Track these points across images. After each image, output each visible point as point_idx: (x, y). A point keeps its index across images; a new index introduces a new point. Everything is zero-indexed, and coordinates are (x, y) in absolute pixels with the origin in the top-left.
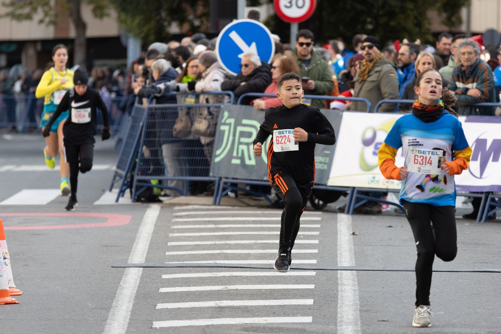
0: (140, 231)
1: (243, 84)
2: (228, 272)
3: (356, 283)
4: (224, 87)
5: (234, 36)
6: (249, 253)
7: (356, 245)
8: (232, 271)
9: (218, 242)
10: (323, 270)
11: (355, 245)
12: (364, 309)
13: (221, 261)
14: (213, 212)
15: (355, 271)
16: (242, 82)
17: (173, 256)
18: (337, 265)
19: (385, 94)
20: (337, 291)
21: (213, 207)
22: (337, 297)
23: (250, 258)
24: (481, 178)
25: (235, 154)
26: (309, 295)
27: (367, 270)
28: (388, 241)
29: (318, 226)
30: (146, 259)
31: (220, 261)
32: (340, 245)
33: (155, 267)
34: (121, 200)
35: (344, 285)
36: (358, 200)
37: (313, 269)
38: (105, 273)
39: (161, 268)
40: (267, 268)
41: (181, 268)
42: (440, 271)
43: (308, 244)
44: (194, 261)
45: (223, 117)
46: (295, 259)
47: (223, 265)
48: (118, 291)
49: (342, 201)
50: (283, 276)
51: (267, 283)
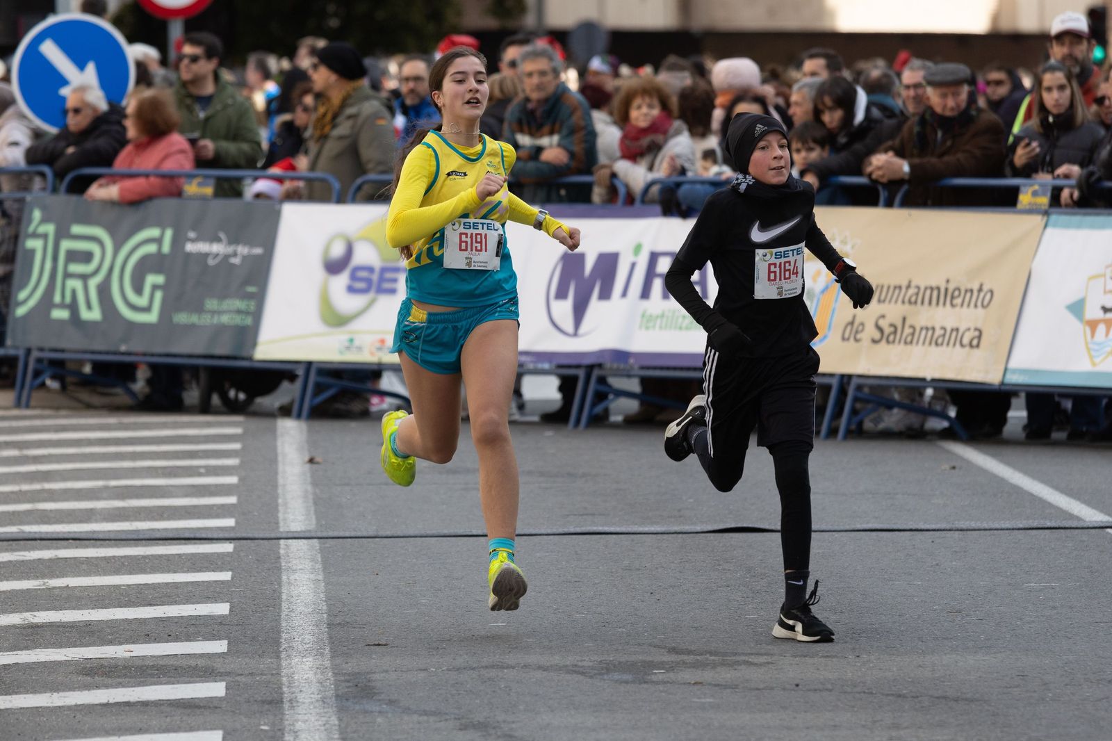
1: (71, 150)
2: (49, 549)
3: (319, 566)
4: (33, 156)
5: (50, 50)
6: (91, 509)
7: (317, 484)
8: (58, 548)
9: (25, 487)
10: (249, 541)
11: (315, 484)
12: (338, 620)
13: (33, 526)
14: (14, 424)
15: (316, 540)
16: (68, 146)
18: (278, 527)
19: (369, 162)
20: (280, 585)
21: (16, 412)
22: (280, 597)
23: (94, 518)
24: (575, 334)
25: (57, 298)
26: (221, 595)
27: (342, 538)
29: (237, 446)
31: (30, 526)
32: (284, 486)
35: (294, 571)
36: (319, 388)
37: (229, 539)
40: (131, 540)
43: (217, 486)
45: (30, 221)
46: (190, 519)
47: (37, 536)
49: (286, 393)
50: (166, 555)
51: (131, 572)
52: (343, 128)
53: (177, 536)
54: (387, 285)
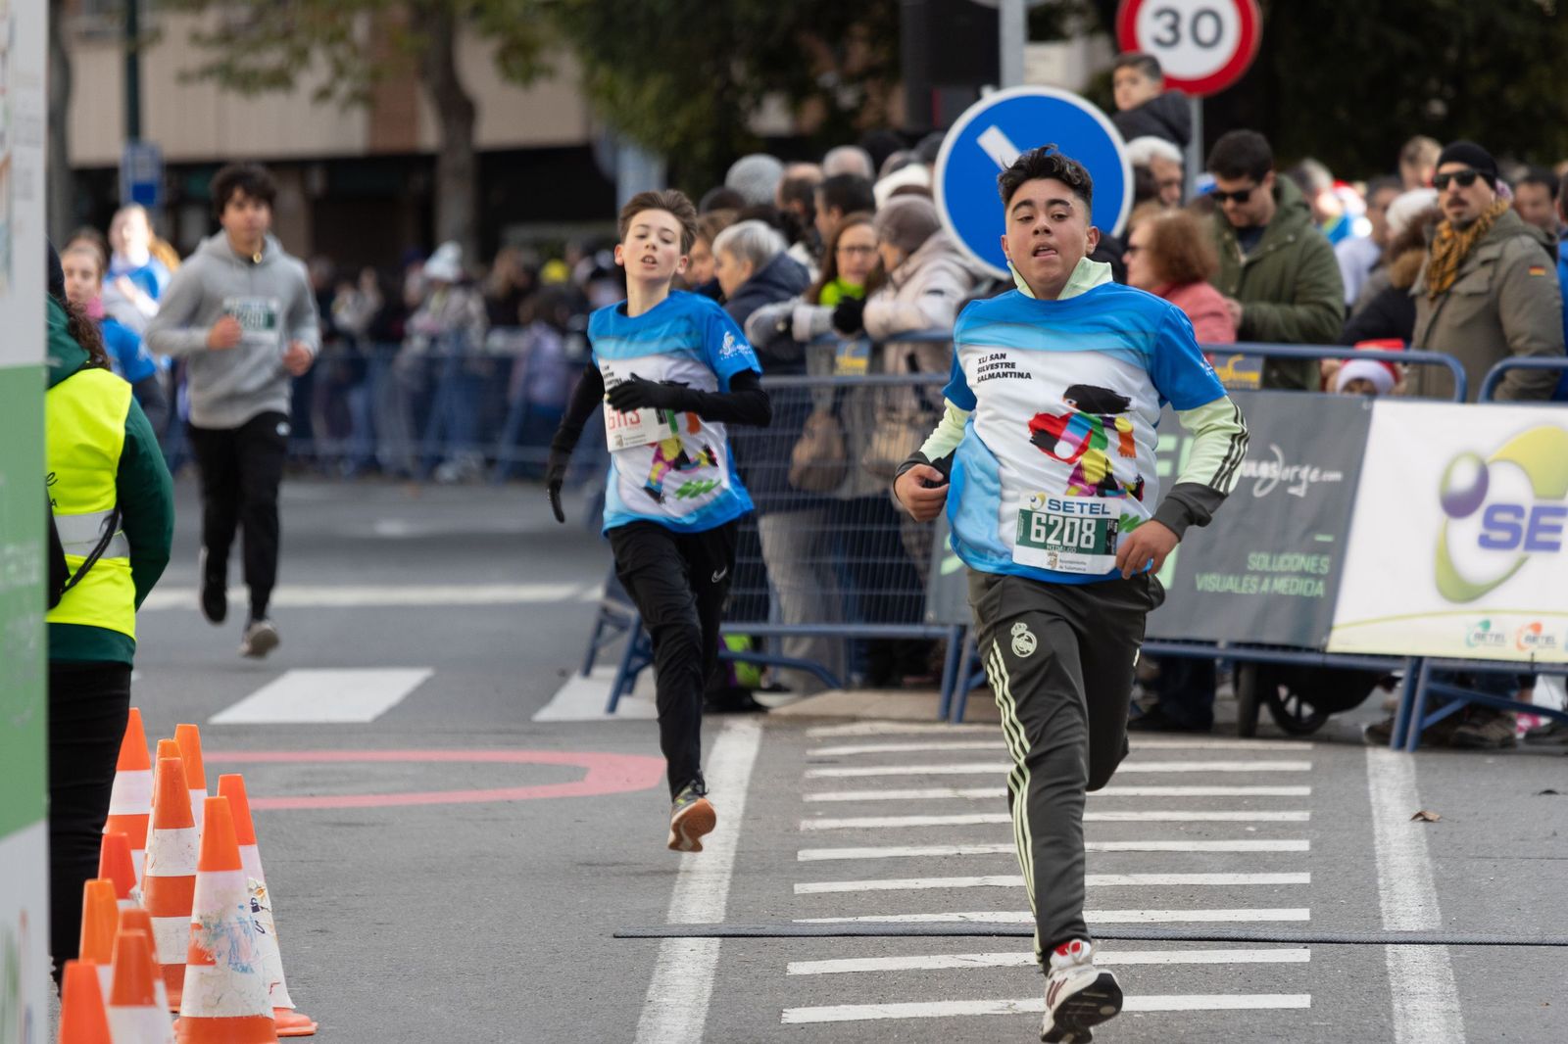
2: (1013, 951)
3: (1452, 988)
7: (1439, 857)
9: (967, 850)
10: (1334, 945)
11: (1435, 855)
13: (985, 914)
14: (942, 747)
15: (1443, 946)
17: (819, 896)
18: (1381, 924)
19: (1516, 337)
20: (1390, 1017)
21: (942, 728)
22: (1391, 1038)
26: (1296, 1032)
27: (1485, 944)
28: (1547, 842)
29: (1305, 791)
30: (728, 908)
31: (980, 913)
32: (1386, 856)
33: (762, 936)
34: (628, 706)
35: (1413, 995)
36: (1433, 702)
38: (591, 957)
39: (782, 939)
40: (1144, 939)
41: (849, 938)
43: (1276, 854)
44: (892, 915)
47: (992, 929)
48: (643, 1019)
49: (1380, 705)
50: (1202, 965)
51: (1147, 991)
52: (1476, 281)
53: (1218, 935)
54: (1543, 537)
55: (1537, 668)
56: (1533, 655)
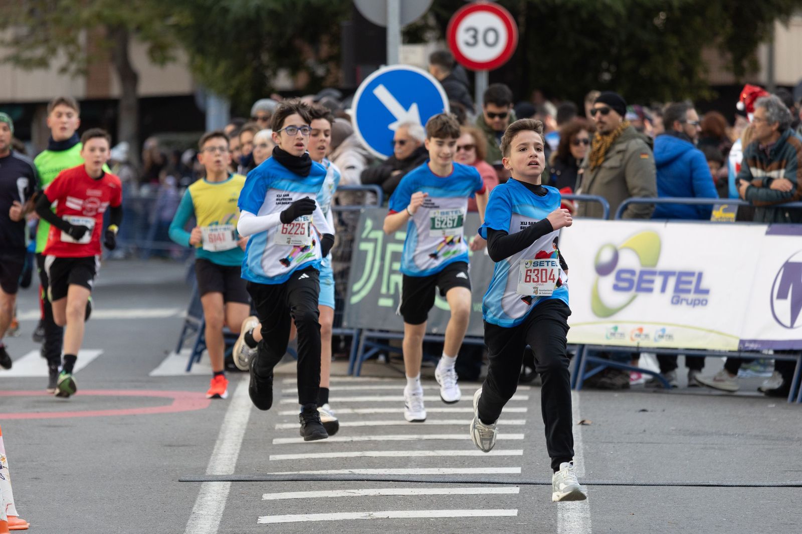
0: (226, 420)
1: (396, 173)
2: (374, 488)
3: (588, 505)
4: (366, 178)
5: (382, 93)
6: (408, 457)
7: (587, 442)
8: (381, 487)
9: (356, 439)
10: (532, 485)
11: (585, 441)
13: (361, 470)
14: (348, 388)
15: (585, 486)
16: (395, 170)
17: (281, 461)
19: (634, 188)
20: (556, 521)
21: (349, 379)
22: (556, 531)
23: (410, 464)
24: (792, 327)
25: (384, 290)
26: (509, 528)
27: (605, 485)
28: (641, 435)
29: (524, 410)
30: (236, 467)
31: (359, 470)
33: (251, 481)
34: (196, 368)
35: (568, 509)
36: (590, 366)
37: (516, 484)
38: (167, 491)
39: (261, 482)
40: (438, 482)
41: (294, 482)
42: (727, 486)
43: (507, 441)
44: (316, 470)
45: (363, 228)
46: (486, 467)
47: (364, 477)
48: (189, 522)
50: (466, 495)
51: (438, 507)
52: (614, 161)
53: (474, 480)
54: (644, 285)
55: (640, 350)
56: (638, 343)
